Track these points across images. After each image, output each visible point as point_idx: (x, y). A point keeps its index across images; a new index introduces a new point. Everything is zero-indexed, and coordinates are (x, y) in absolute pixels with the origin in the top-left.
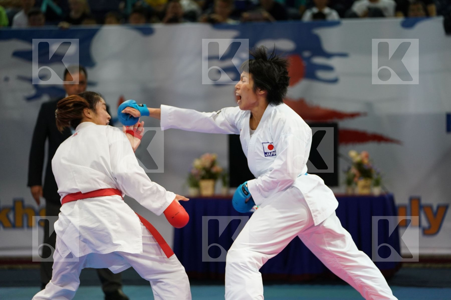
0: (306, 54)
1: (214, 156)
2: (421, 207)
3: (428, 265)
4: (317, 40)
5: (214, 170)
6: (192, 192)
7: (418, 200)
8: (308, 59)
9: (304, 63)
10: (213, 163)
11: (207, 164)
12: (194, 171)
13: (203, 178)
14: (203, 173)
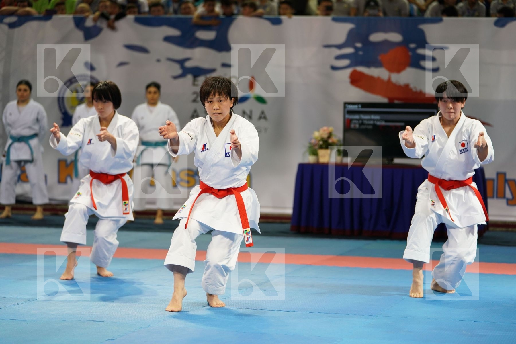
0: (412, 46)
1: (331, 129)
2: (506, 181)
3: (510, 229)
4: (422, 33)
5: (330, 141)
6: (311, 159)
7: (505, 174)
8: (415, 49)
9: (410, 54)
10: (330, 135)
11: (325, 136)
12: (313, 141)
13: (321, 147)
14: (321, 143)
